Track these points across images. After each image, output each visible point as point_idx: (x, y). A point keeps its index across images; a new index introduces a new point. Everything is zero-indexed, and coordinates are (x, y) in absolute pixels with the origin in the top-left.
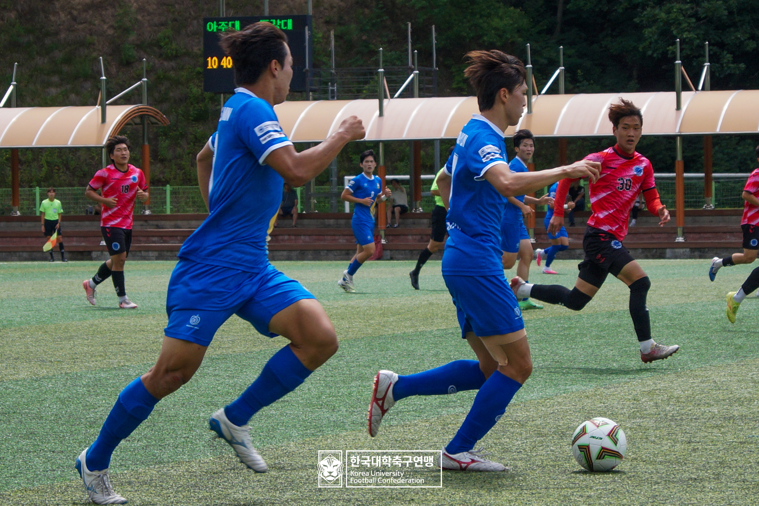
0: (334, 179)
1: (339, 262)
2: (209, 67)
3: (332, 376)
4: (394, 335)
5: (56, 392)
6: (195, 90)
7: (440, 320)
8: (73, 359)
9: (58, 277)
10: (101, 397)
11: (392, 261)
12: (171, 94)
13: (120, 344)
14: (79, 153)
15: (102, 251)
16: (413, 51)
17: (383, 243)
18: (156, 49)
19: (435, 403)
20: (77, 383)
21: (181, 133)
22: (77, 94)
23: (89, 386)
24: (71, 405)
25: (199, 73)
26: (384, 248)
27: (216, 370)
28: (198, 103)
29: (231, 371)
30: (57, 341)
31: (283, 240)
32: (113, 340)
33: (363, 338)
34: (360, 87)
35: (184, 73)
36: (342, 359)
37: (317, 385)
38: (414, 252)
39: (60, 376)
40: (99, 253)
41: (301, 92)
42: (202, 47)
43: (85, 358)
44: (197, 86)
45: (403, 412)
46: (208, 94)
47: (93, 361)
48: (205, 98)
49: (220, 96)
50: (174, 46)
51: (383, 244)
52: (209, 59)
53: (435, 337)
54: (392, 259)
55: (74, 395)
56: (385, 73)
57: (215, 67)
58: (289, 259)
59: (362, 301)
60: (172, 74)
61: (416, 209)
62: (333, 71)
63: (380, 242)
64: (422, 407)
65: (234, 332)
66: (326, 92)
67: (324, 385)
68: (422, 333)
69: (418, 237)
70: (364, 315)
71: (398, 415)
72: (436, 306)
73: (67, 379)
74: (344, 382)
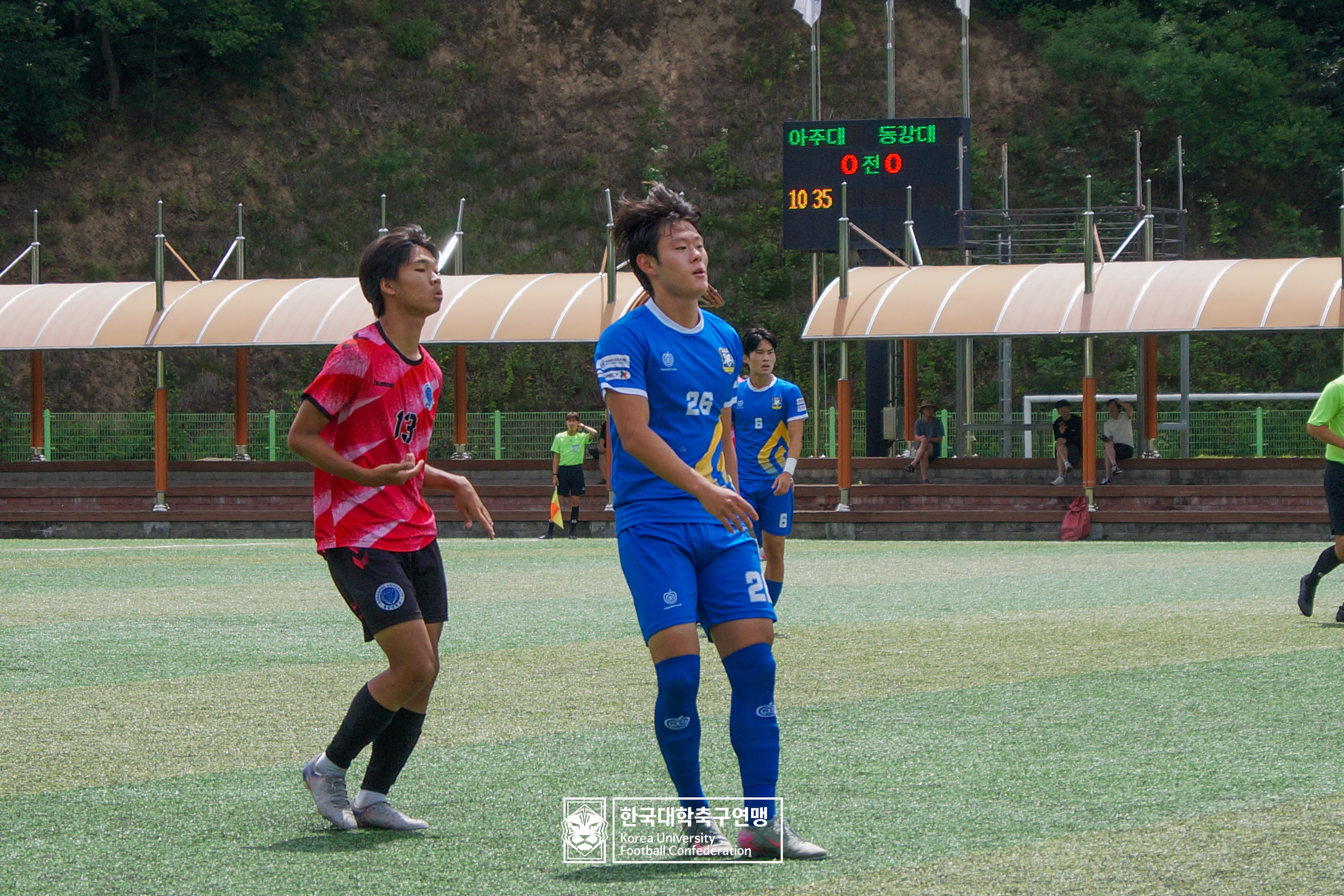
0: (1007, 400)
1: (1016, 543)
2: (793, 207)
3: (1014, 743)
4: (1119, 672)
5: (541, 765)
6: (767, 245)
7: (1196, 647)
8: (568, 709)
9: (535, 567)
10: (618, 776)
11: (1105, 542)
12: (727, 253)
13: (647, 684)
14: (568, 354)
15: (608, 522)
16: (1143, 179)
17: (1090, 510)
18: (700, 175)
19: (1194, 792)
20: (576, 751)
21: (743, 319)
22: (566, 252)
23: (597, 756)
24: (567, 789)
25: (774, 217)
26: (1093, 519)
27: (813, 730)
28: (772, 268)
29: (840, 732)
30: (539, 678)
31: (918, 505)
32: (634, 677)
33: (1063, 677)
34: (1051, 242)
35: (749, 217)
36: (1030, 714)
37: (989, 758)
38: (1145, 527)
39: (545, 739)
40: (604, 524)
41: (950, 250)
42: (780, 172)
43: (588, 708)
44: (772, 238)
45: (1140, 806)
46: (789, 254)
47: (601, 714)
48: (784, 260)
49: (811, 258)
50: (732, 170)
51: (1090, 512)
52: (793, 193)
53: (1189, 676)
54: (1105, 538)
55: (571, 771)
56: (1095, 218)
57: (802, 207)
58: (928, 537)
59: (1059, 611)
60: (728, 218)
61: (1148, 452)
62: (1006, 215)
63: (1086, 508)
64: (1172, 798)
65: (841, 665)
66: (993, 250)
67: (1000, 758)
68: (1166, 670)
69: (1151, 501)
70: (1063, 635)
71: (1130, 812)
72: (1188, 621)
73: (559, 743)
74: (1034, 752)
